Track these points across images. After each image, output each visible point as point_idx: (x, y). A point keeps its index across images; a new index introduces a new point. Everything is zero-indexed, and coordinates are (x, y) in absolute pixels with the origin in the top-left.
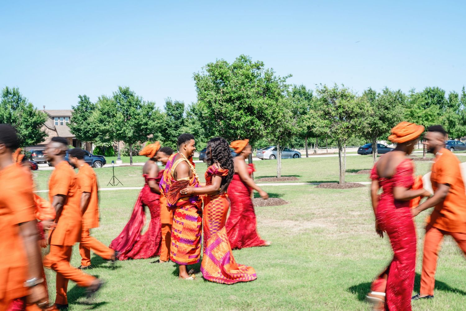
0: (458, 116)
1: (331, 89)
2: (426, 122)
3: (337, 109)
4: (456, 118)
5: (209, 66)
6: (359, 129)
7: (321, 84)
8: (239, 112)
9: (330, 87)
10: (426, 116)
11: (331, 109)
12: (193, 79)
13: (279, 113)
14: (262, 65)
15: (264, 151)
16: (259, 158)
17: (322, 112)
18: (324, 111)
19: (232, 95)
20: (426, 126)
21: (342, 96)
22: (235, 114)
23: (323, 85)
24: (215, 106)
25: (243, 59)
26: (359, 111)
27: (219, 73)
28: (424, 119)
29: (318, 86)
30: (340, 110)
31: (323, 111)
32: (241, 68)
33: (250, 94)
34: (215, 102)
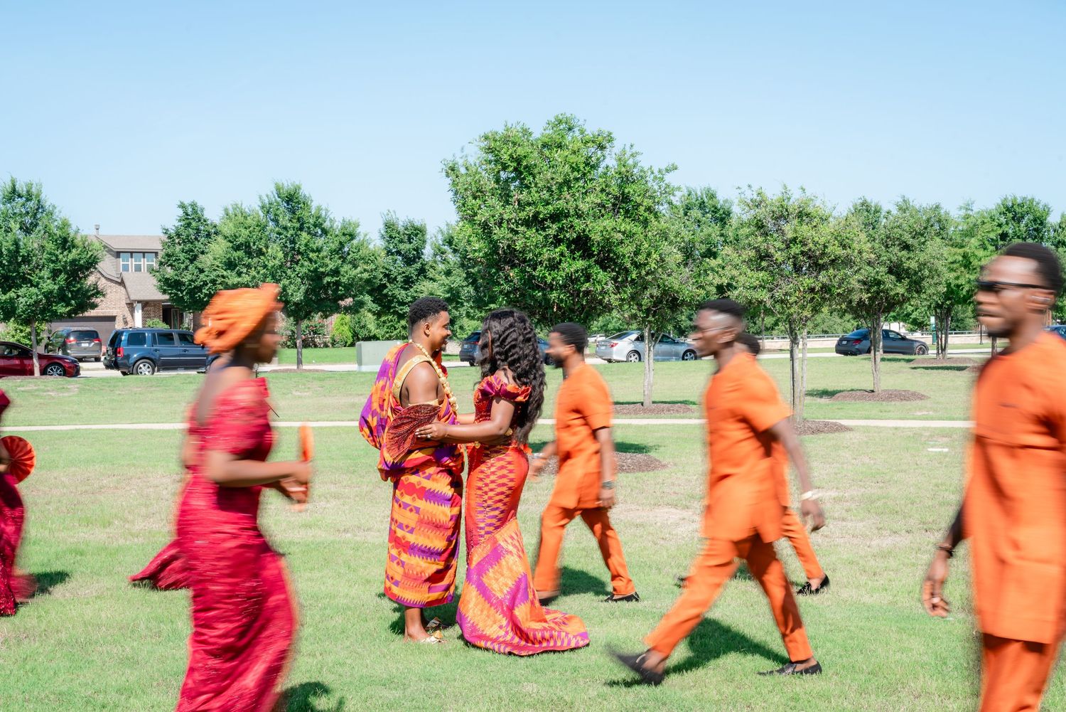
1: (775, 198)
3: (788, 247)
5: (486, 138)
6: (838, 294)
7: (750, 186)
8: (557, 250)
9: (773, 194)
11: (774, 246)
12: (444, 173)
14: (610, 140)
15: (615, 341)
16: (601, 357)
17: (752, 253)
18: (757, 250)
19: (542, 209)
21: (801, 215)
22: (547, 254)
23: (755, 188)
24: (499, 233)
26: (840, 252)
27: (511, 156)
29: (742, 190)
30: (795, 250)
31: (754, 251)
32: (560, 146)
33: (584, 207)
34: (500, 224)
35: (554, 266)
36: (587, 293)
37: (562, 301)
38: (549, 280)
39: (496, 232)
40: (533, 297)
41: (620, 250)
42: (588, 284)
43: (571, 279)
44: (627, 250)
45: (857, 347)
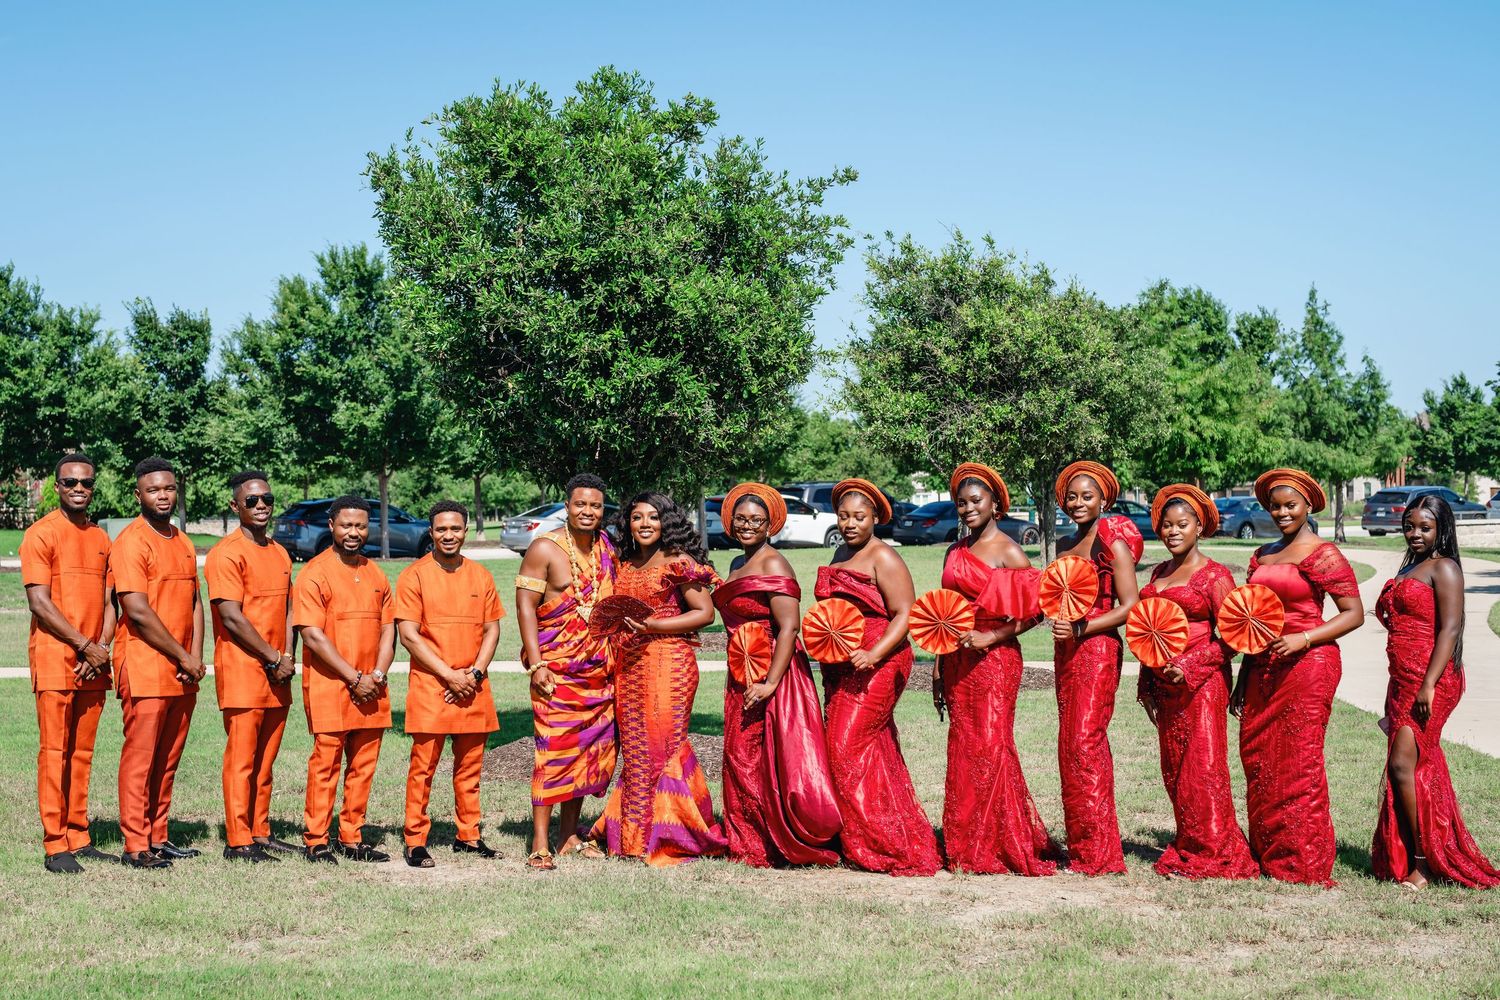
0: (1294, 405)
1: (939, 256)
2: (1205, 421)
3: (965, 348)
4: (1285, 411)
5: (459, 112)
6: (1053, 435)
7: (889, 234)
8: (606, 336)
9: (934, 248)
10: (1206, 396)
11: (940, 342)
12: (368, 180)
13: (784, 346)
14: (709, 118)
15: (535, 521)
16: (511, 547)
17: (895, 358)
18: (907, 352)
19: (576, 253)
20: (1205, 435)
21: (985, 288)
22: (586, 344)
23: (899, 238)
24: (487, 300)
25: (614, 88)
26: (1060, 356)
27: (513, 148)
28: (1198, 410)
29: (875, 242)
30: (980, 351)
31: (898, 353)
32: (605, 127)
33: (659, 251)
34: (487, 282)
35: (601, 367)
36: (668, 420)
37: (613, 437)
38: (590, 395)
39: (480, 299)
40: (552, 431)
41: (728, 337)
42: (667, 406)
43: (633, 396)
44: (741, 338)
45: (929, 531)
